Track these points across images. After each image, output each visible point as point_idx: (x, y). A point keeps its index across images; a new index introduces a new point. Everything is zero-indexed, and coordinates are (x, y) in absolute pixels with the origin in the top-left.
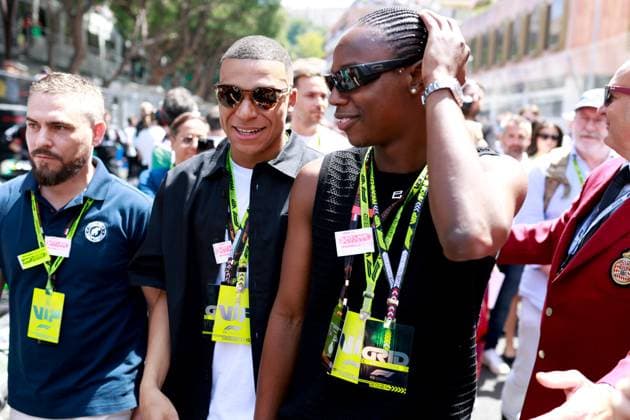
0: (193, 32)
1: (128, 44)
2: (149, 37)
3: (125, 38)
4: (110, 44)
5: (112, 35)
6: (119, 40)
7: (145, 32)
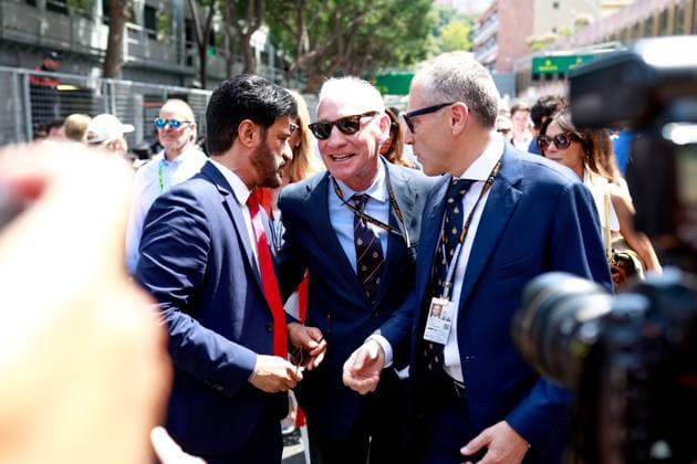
0: (347, 39)
1: (280, 53)
2: (311, 50)
3: (276, 48)
4: (264, 55)
5: (266, 47)
6: (272, 49)
7: (307, 47)
